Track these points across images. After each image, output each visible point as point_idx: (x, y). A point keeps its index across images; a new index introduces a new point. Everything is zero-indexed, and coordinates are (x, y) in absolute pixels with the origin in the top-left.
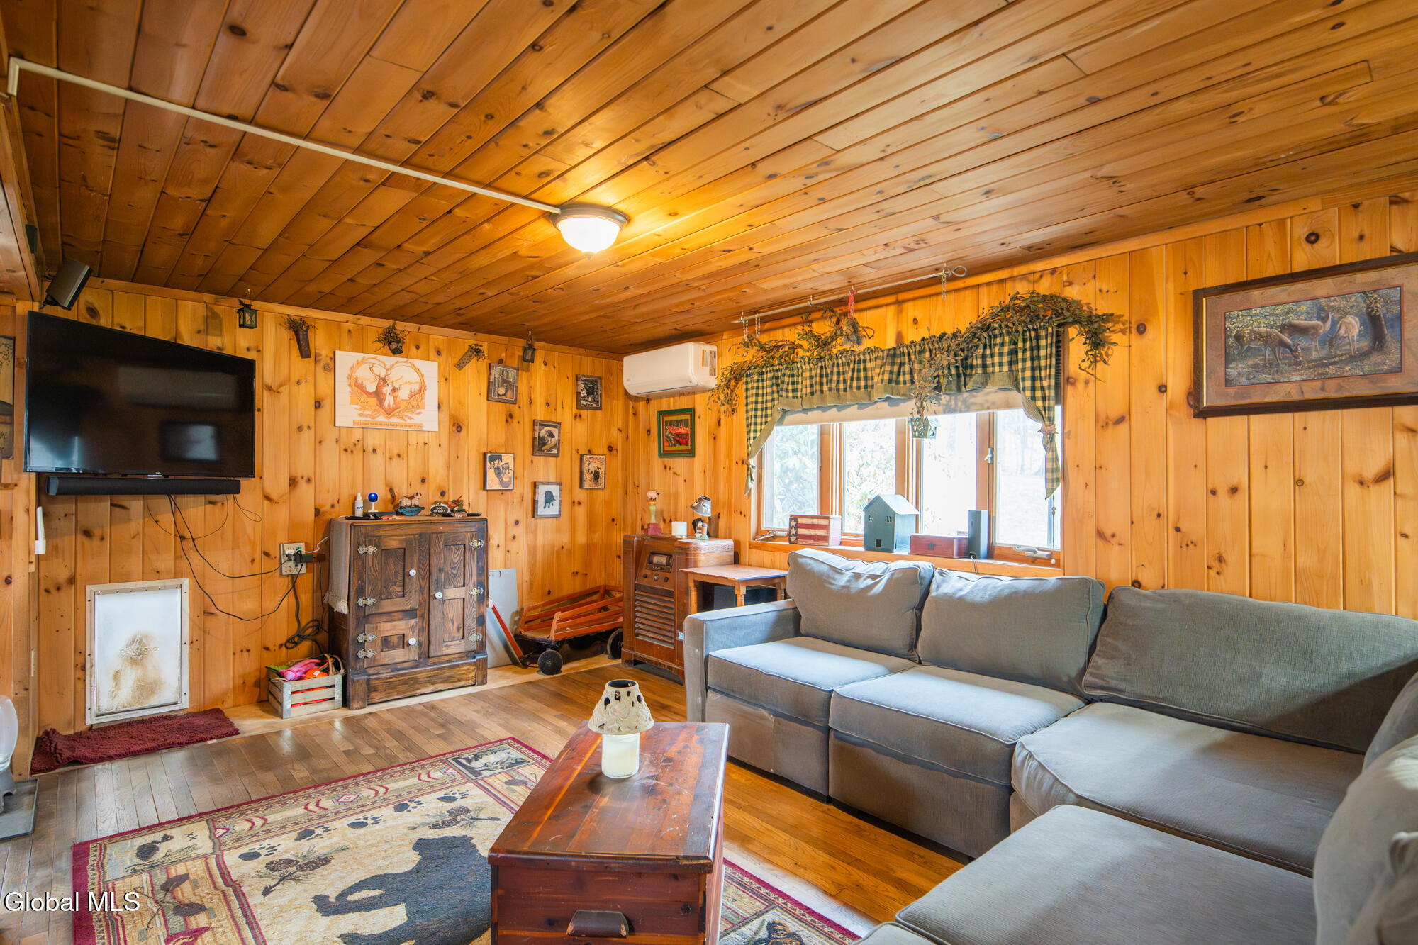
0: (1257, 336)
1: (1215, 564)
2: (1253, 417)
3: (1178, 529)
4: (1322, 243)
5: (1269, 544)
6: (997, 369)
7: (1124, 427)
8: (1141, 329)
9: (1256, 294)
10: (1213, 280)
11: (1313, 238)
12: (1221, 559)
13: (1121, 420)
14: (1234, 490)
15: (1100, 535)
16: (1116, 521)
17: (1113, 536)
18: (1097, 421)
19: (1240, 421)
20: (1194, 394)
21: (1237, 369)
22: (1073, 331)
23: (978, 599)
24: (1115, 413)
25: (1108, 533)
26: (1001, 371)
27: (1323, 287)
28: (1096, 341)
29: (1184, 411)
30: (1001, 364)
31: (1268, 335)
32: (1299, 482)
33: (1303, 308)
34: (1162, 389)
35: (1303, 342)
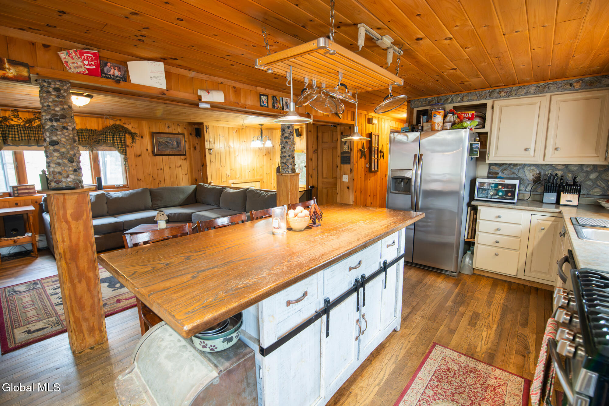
0: (162, 142)
1: (159, 182)
2: (163, 157)
3: (153, 177)
4: (170, 129)
5: (167, 178)
6: (109, 141)
7: (140, 157)
8: (142, 137)
9: (162, 135)
10: (154, 131)
11: (169, 127)
12: (160, 181)
13: (140, 156)
14: (161, 169)
15: (138, 179)
16: (141, 177)
17: (141, 179)
18: (135, 156)
19: (161, 157)
20: (153, 152)
21: (160, 148)
22: (127, 135)
23: (126, 196)
24: (139, 153)
25: (140, 179)
26: (110, 142)
27: (171, 136)
28: (133, 139)
29: (151, 154)
30: (110, 140)
31: (164, 143)
32: (170, 167)
33: (169, 138)
34: (147, 150)
35: (169, 144)
